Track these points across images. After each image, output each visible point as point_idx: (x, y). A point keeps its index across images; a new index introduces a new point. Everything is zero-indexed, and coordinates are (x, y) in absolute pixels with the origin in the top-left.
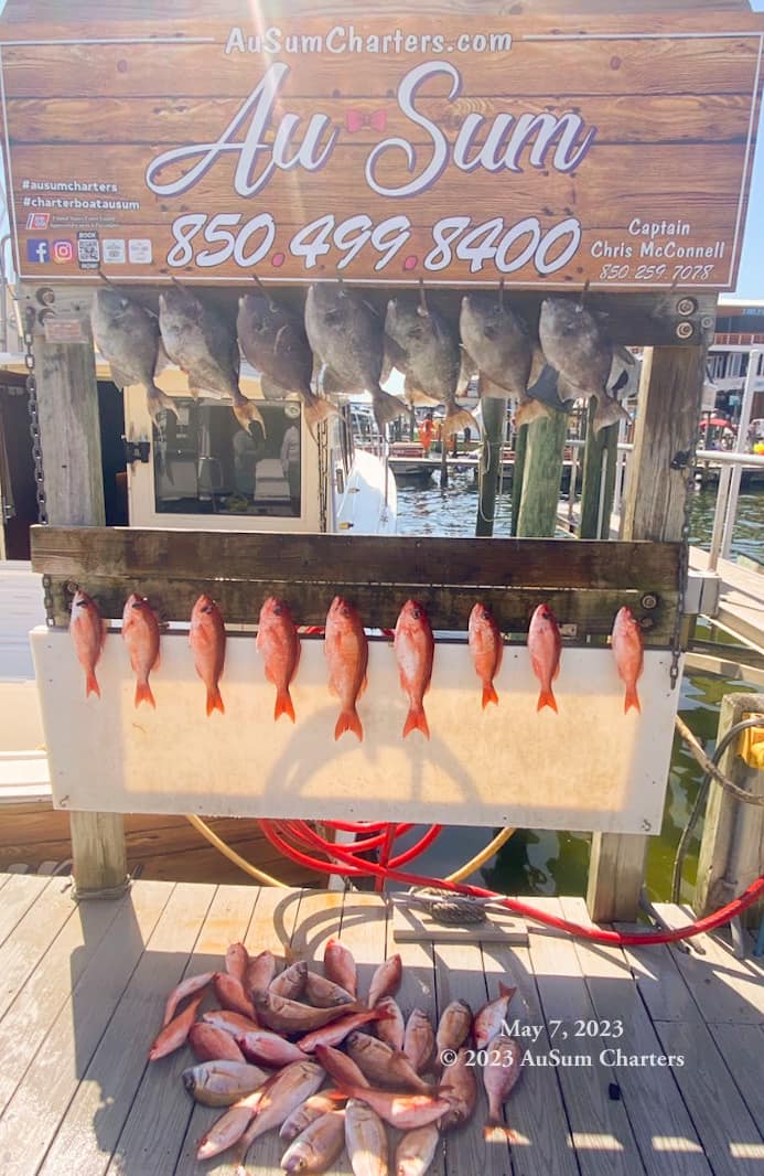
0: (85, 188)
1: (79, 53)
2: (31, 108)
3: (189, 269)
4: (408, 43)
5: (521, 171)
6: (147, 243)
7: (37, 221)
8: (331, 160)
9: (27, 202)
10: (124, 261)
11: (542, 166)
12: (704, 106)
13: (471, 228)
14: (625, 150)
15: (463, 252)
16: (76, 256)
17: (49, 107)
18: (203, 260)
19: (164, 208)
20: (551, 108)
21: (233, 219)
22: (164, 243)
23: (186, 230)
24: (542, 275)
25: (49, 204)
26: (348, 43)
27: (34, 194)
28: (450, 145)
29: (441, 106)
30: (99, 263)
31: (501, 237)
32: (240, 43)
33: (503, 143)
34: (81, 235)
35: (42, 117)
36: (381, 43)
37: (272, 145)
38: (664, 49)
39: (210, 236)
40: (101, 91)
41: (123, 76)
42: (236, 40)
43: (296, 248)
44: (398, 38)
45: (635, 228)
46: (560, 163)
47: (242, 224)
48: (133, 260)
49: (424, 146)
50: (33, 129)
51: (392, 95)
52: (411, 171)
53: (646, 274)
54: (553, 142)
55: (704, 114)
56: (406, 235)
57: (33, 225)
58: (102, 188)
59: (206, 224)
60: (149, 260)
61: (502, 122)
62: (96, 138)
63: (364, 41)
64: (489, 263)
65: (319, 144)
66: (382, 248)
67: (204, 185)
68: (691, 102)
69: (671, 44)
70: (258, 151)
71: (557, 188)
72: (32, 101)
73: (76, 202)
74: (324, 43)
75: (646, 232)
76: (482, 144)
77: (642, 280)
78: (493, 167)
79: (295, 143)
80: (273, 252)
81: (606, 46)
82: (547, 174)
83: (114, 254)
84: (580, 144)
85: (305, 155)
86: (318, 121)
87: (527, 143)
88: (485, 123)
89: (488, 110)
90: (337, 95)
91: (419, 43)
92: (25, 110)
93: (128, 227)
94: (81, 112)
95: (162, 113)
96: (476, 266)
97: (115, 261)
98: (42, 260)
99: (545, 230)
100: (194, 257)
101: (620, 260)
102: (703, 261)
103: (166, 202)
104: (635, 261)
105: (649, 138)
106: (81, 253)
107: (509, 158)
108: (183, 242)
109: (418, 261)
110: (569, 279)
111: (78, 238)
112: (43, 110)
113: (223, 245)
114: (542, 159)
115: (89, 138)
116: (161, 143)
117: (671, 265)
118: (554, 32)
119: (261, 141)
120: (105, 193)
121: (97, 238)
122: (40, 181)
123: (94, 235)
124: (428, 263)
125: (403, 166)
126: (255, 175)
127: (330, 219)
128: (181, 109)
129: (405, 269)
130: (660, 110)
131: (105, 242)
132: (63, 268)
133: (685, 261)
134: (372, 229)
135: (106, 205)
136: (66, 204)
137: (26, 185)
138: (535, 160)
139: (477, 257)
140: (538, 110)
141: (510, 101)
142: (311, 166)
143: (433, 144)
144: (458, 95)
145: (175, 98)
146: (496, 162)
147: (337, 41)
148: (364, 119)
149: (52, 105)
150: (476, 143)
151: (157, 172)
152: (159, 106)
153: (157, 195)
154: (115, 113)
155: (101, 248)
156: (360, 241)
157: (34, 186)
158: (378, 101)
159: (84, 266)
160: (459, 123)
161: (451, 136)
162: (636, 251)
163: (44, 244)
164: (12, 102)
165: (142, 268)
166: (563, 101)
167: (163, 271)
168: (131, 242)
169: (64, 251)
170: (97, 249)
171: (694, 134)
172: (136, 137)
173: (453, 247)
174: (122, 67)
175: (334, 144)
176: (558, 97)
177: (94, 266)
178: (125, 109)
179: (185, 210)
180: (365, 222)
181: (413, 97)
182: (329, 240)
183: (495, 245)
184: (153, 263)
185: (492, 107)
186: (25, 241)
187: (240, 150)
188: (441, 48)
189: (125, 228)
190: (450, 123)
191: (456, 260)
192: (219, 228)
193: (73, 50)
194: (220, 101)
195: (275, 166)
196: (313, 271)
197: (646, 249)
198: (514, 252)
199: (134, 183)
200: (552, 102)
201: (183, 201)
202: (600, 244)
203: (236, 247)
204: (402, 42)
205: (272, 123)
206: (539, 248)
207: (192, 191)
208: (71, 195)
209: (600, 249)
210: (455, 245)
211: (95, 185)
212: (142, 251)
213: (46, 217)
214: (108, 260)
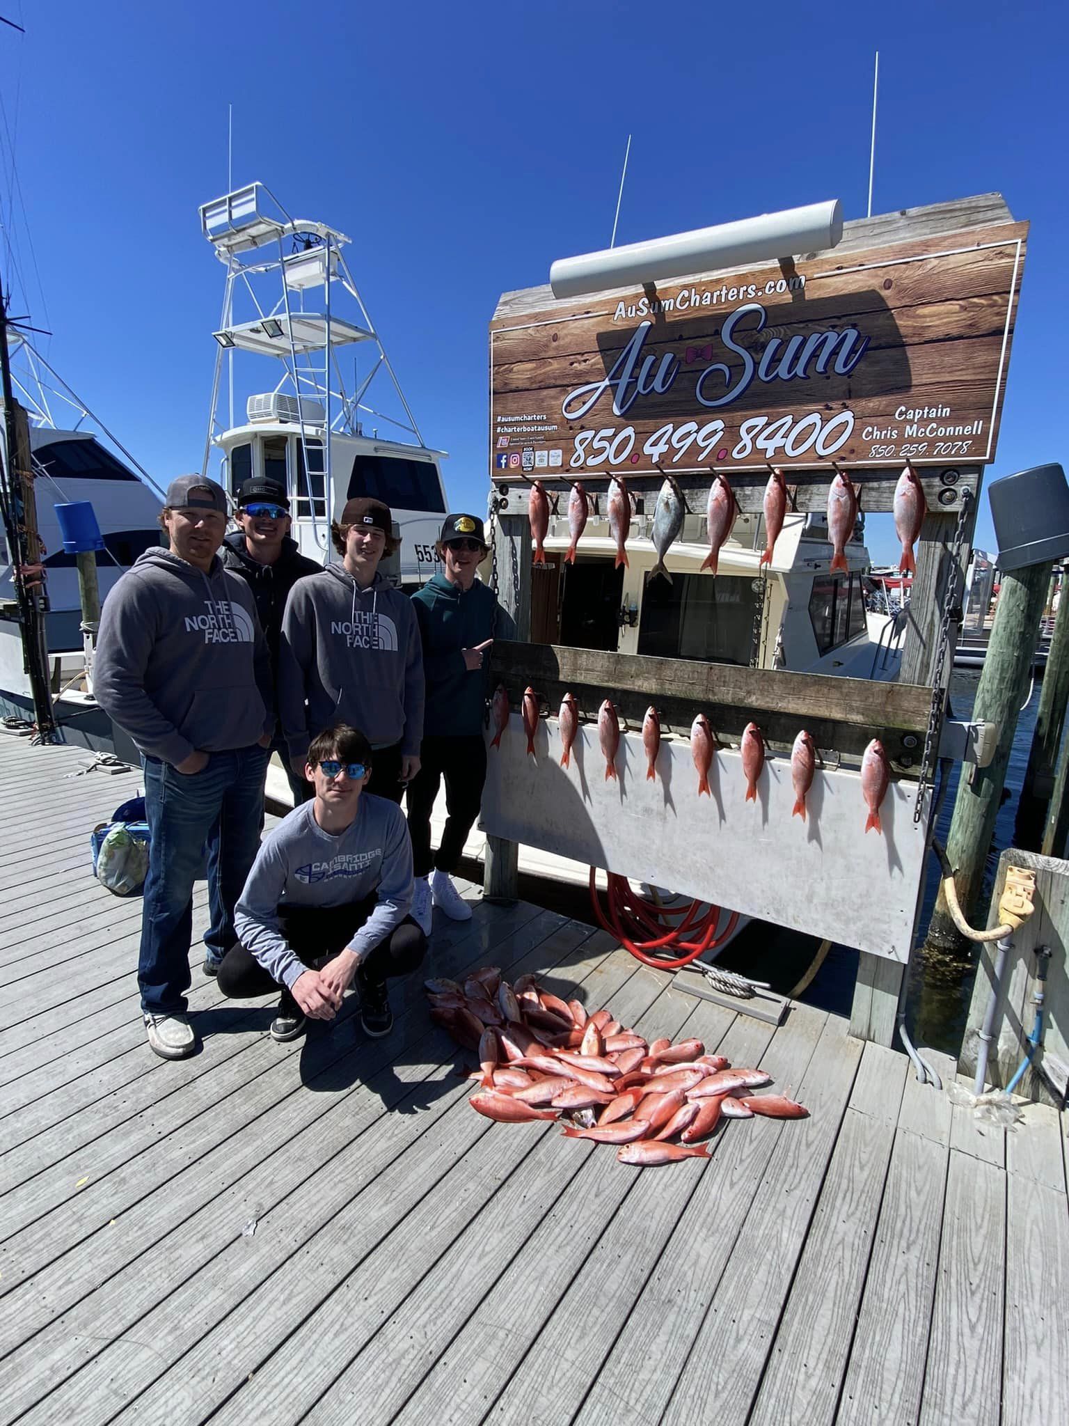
0: (529, 418)
1: (533, 333)
2: (507, 370)
3: (582, 468)
4: (730, 294)
5: (808, 378)
6: (560, 452)
7: (503, 442)
8: (674, 384)
9: (499, 430)
10: (546, 465)
11: (826, 372)
12: (964, 308)
13: (768, 424)
14: (894, 352)
15: (761, 444)
16: (521, 464)
17: (514, 369)
18: (592, 462)
19: (571, 428)
20: (834, 327)
21: (610, 432)
22: (569, 451)
23: (581, 442)
24: (821, 457)
25: (510, 430)
26: (690, 301)
27: (502, 425)
28: (756, 364)
29: (751, 336)
30: (533, 467)
31: (790, 429)
32: (623, 312)
33: (796, 357)
34: (525, 449)
35: (511, 376)
36: (712, 297)
37: (637, 378)
38: (929, 267)
39: (596, 445)
40: (543, 355)
41: (555, 344)
42: (621, 311)
43: (647, 449)
44: (724, 293)
45: (901, 414)
46: (839, 368)
47: (615, 435)
48: (551, 464)
49: (738, 367)
50: (506, 384)
51: (718, 333)
52: (728, 386)
53: (909, 451)
54: (835, 353)
55: (964, 315)
56: (721, 434)
57: (501, 445)
58: (538, 418)
59: (594, 437)
60: (560, 464)
61: (796, 341)
62: (537, 386)
63: (701, 297)
64: (780, 450)
65: (667, 374)
66: (703, 444)
67: (595, 410)
68: (954, 306)
69: (935, 262)
70: (629, 383)
71: (836, 388)
72: (508, 366)
73: (524, 428)
74: (675, 303)
75: (910, 417)
76: (780, 360)
78: (787, 377)
79: (651, 376)
80: (633, 453)
81: (880, 272)
82: (828, 378)
83: (541, 461)
84: (856, 353)
85: (657, 385)
86: (668, 357)
87: (815, 355)
88: (784, 344)
89: (786, 335)
90: (681, 338)
91: (738, 293)
92: (502, 372)
93: (550, 442)
94: (531, 370)
95: (575, 365)
96: (770, 454)
97: (542, 465)
98: (502, 467)
99: (825, 421)
100: (586, 460)
101: (886, 442)
102: (963, 438)
103: (572, 424)
104: (900, 441)
105: (916, 340)
106: (524, 460)
107: (799, 370)
108: (580, 451)
109: (728, 452)
110: (843, 459)
111: (523, 451)
112: (511, 371)
113: (603, 450)
114: (825, 368)
115: (534, 386)
116: (573, 385)
117: (932, 443)
118: (838, 268)
119: (631, 377)
120: (539, 421)
121: (533, 450)
122: (507, 416)
123: (531, 449)
124: (735, 455)
125: (721, 383)
126: (625, 402)
127: (670, 427)
128: (585, 361)
129: (718, 459)
130: (924, 316)
131: (537, 453)
132: (514, 472)
133: (945, 439)
134: (697, 432)
135: (539, 429)
136: (518, 429)
137: (500, 419)
138: (820, 367)
139: (771, 446)
140: (824, 329)
141: (802, 325)
142: (662, 390)
143: (744, 364)
144: (764, 326)
145: (583, 354)
146: (789, 372)
147: (684, 300)
148: (699, 353)
149: (516, 367)
150: (775, 360)
151: (569, 405)
152: (573, 361)
153: (568, 419)
154: (548, 369)
155: (534, 457)
156: (688, 441)
157: (504, 420)
158: (708, 339)
159: (525, 469)
160: (763, 347)
161: (757, 357)
162: (901, 434)
163: (505, 456)
164: (497, 368)
165: (554, 470)
166: (844, 319)
167: (567, 471)
168: (552, 452)
169: (515, 460)
170: (532, 457)
171: (955, 332)
172: (559, 383)
173: (754, 443)
174: (556, 337)
175: (677, 373)
176: (839, 318)
177: (531, 469)
178: (555, 365)
179: (582, 428)
180: (690, 426)
181: (732, 331)
182: (669, 442)
183: (785, 436)
184: (562, 465)
185: (789, 332)
186: (495, 455)
187: (618, 384)
188: (753, 294)
189: (547, 443)
190: (757, 348)
191: (755, 450)
192: (602, 439)
193: (530, 331)
194: (609, 353)
195: (638, 392)
196: (657, 466)
197: (910, 431)
198: (798, 442)
199: (556, 413)
200: (835, 322)
201: (582, 422)
202: (870, 429)
203: (611, 451)
204: (727, 294)
205: (639, 363)
206: (818, 437)
207: (588, 415)
208: (522, 423)
209: (870, 433)
210: (754, 439)
211: (535, 416)
212: (555, 458)
213: (507, 438)
214: (537, 464)
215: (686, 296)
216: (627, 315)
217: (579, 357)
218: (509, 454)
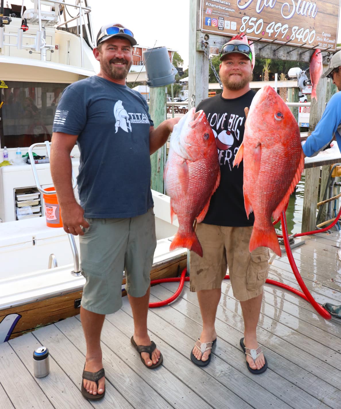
0: (222, 2)
5: (306, 16)
6: (235, 23)
7: (209, 11)
8: (275, 6)
9: (207, 4)
10: (229, 29)
11: (310, 16)
12: (333, 7)
13: (299, 29)
14: (322, 14)
15: (297, 36)
16: (218, 25)
18: (248, 31)
19: (240, 13)
20: (312, 1)
21: (254, 19)
22: (239, 24)
23: (245, 20)
24: (309, 44)
25: (213, 6)
27: (209, 1)
28: (296, 7)
30: (223, 28)
31: (303, 33)
33: (304, 8)
34: (220, 18)
39: (250, 24)
43: (267, 31)
46: (313, 15)
47: (257, 21)
48: (232, 29)
49: (291, 6)
52: (289, 12)
53: (324, 46)
54: (312, 10)
55: (333, 9)
56: (287, 29)
57: (208, 13)
58: (227, 3)
59: (249, 20)
60: (235, 29)
61: (304, 3)
64: (301, 39)
65: (273, 1)
66: (283, 32)
67: (250, 7)
68: (331, 5)
71: (312, 22)
73: (220, 7)
75: (324, 35)
77: (324, 47)
80: (262, 31)
82: (310, 18)
83: (227, 26)
84: (315, 11)
85: (270, 3)
87: (308, 9)
96: (299, 40)
98: (209, 25)
99: (310, 32)
100: (246, 30)
101: (321, 42)
102: (332, 44)
103: (240, 11)
104: (323, 42)
105: (325, 12)
106: (219, 24)
107: (305, 12)
108: (244, 25)
109: (289, 37)
110: (313, 46)
113: (252, 27)
114: (310, 14)
117: (328, 44)
120: (227, 5)
123: (223, 18)
124: (291, 38)
125: (288, 10)
126: (260, 8)
127: (274, 23)
129: (287, 39)
130: (327, 6)
131: (225, 21)
132: (214, 29)
133: (330, 44)
134: (281, 27)
135: (227, 9)
136: (217, 7)
139: (299, 38)
140: (310, 1)
142: (272, 7)
143: (293, 6)
146: (303, 13)
150: (300, 7)
153: (239, 8)
155: (224, 23)
156: (279, 30)
159: (219, 28)
160: (297, 1)
161: (296, 4)
162: (323, 40)
163: (210, 19)
166: (314, 0)
168: (231, 22)
169: (214, 23)
170: (223, 23)
171: (331, 13)
175: (276, 1)
177: (222, 29)
180: (279, 24)
182: (273, 29)
183: (302, 35)
184: (236, 30)
186: (205, 17)
189: (231, 17)
191: (296, 38)
192: (252, 22)
195: (264, 5)
196: (270, 38)
197: (325, 40)
198: (305, 38)
199: (234, 4)
201: (244, 11)
202: (318, 37)
203: (255, 28)
206: (309, 37)
207: (246, 9)
208: (219, 4)
209: (318, 39)
210: (295, 34)
211: (225, 2)
212: (233, 26)
213: (211, 10)
214: (226, 27)
218: (212, 18)
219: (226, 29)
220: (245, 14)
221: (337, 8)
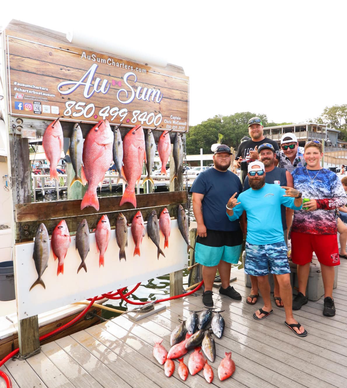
0: (37, 88)
1: (37, 47)
2: (19, 59)
3: (70, 117)
4: (125, 67)
5: (150, 101)
6: (58, 108)
8: (109, 92)
9: (15, 89)
10: (50, 113)
11: (154, 101)
12: (181, 93)
13: (141, 113)
14: (169, 100)
15: (139, 119)
16: (33, 109)
17: (25, 60)
18: (75, 115)
19: (63, 98)
21: (84, 104)
22: (64, 108)
23: (69, 105)
24: (155, 126)
25: (24, 91)
26: (112, 63)
27: (19, 87)
28: (135, 93)
29: (133, 83)
30: (41, 112)
31: (147, 116)
32: (85, 56)
33: (146, 94)
34: (35, 103)
35: (23, 63)
36: (119, 65)
37: (93, 85)
39: (77, 108)
40: (44, 60)
41: (51, 57)
42: (84, 55)
43: (100, 114)
44: (123, 65)
45: (171, 117)
46: (157, 101)
47: (86, 106)
48: (53, 113)
49: (130, 92)
50: (20, 66)
51: (122, 78)
52: (127, 98)
53: (174, 128)
54: (155, 96)
55: (181, 95)
56: (126, 114)
57: (17, 97)
58: (43, 89)
59: (76, 104)
60: (58, 113)
61: (145, 89)
62: (41, 73)
63: (116, 63)
64: (145, 122)
65: (106, 87)
66: (121, 116)
67: (75, 93)
68: (179, 92)
69: (174, 79)
70: (90, 86)
71: (157, 106)
72: (19, 57)
73: (34, 91)
74: (106, 62)
75: (173, 118)
76: (142, 94)
78: (144, 99)
79: (99, 86)
80: (95, 114)
81: (163, 77)
82: (155, 103)
83: (46, 110)
84: (160, 97)
85: (102, 89)
86: (105, 81)
87: (151, 95)
88: (142, 89)
90: (110, 75)
91: (128, 67)
92: (16, 59)
93: (51, 102)
94: (37, 64)
95: (63, 70)
96: (142, 123)
97: (47, 112)
98: (20, 109)
99: (155, 115)
100: (72, 114)
101: (169, 124)
102: (183, 126)
103: (63, 96)
104: (172, 125)
105: (172, 98)
106: (35, 108)
107: (147, 98)
108: (69, 109)
109: (130, 120)
110: (161, 127)
111: (34, 103)
112: (23, 61)
113: (80, 111)
114: (154, 99)
116: (63, 79)
117: (178, 126)
118: (154, 71)
119: (91, 83)
120: (44, 90)
121: (41, 104)
122: (21, 83)
123: (39, 103)
124: (132, 121)
125: (125, 96)
126: (89, 93)
127: (109, 107)
128: (69, 70)
129: (127, 122)
130: (174, 92)
131: (43, 106)
132: (27, 112)
133: (181, 126)
134: (119, 111)
135: (44, 94)
136: (30, 92)
137: (15, 83)
138: (152, 99)
139: (143, 120)
140: (152, 88)
141: (147, 85)
142: (104, 93)
143: (131, 92)
144: (136, 81)
145: (67, 67)
146: (145, 98)
148: (117, 83)
149: (27, 60)
150: (141, 93)
151: (61, 87)
152: (62, 68)
153: (61, 94)
154: (47, 67)
155: (42, 108)
156: (116, 114)
157: (18, 84)
158: (119, 79)
159: (35, 112)
160: (137, 88)
161: (136, 91)
162: (172, 122)
163: (21, 104)
164: (12, 56)
165: (55, 115)
167: (62, 117)
168: (52, 107)
169: (28, 107)
170: (40, 107)
171: (180, 99)
172: (54, 75)
173: (137, 119)
174: (51, 54)
175: (109, 88)
176: (156, 86)
177: (39, 113)
178: (52, 67)
180: (116, 109)
181: (127, 80)
183: (146, 118)
184: (59, 114)
185: (143, 86)
186: (14, 102)
187: (85, 85)
188: (132, 69)
189: (49, 102)
190: (135, 88)
191: (138, 121)
192: (79, 106)
193: (35, 45)
194: (80, 70)
195: (95, 91)
197: (174, 122)
198: (150, 120)
199: (54, 89)
200: (154, 87)
201: (69, 96)
202: (165, 120)
203: (84, 112)
204: (124, 66)
205: (94, 79)
206: (154, 120)
207: (71, 94)
208: (32, 89)
209: (166, 121)
210: (137, 117)
211: (41, 88)
212: (55, 110)
213: (22, 95)
214: (44, 111)
215: (110, 60)
216: (87, 58)
217: (65, 68)
218: (24, 103)
219: (43, 113)
220: (69, 99)
221: (185, 94)
